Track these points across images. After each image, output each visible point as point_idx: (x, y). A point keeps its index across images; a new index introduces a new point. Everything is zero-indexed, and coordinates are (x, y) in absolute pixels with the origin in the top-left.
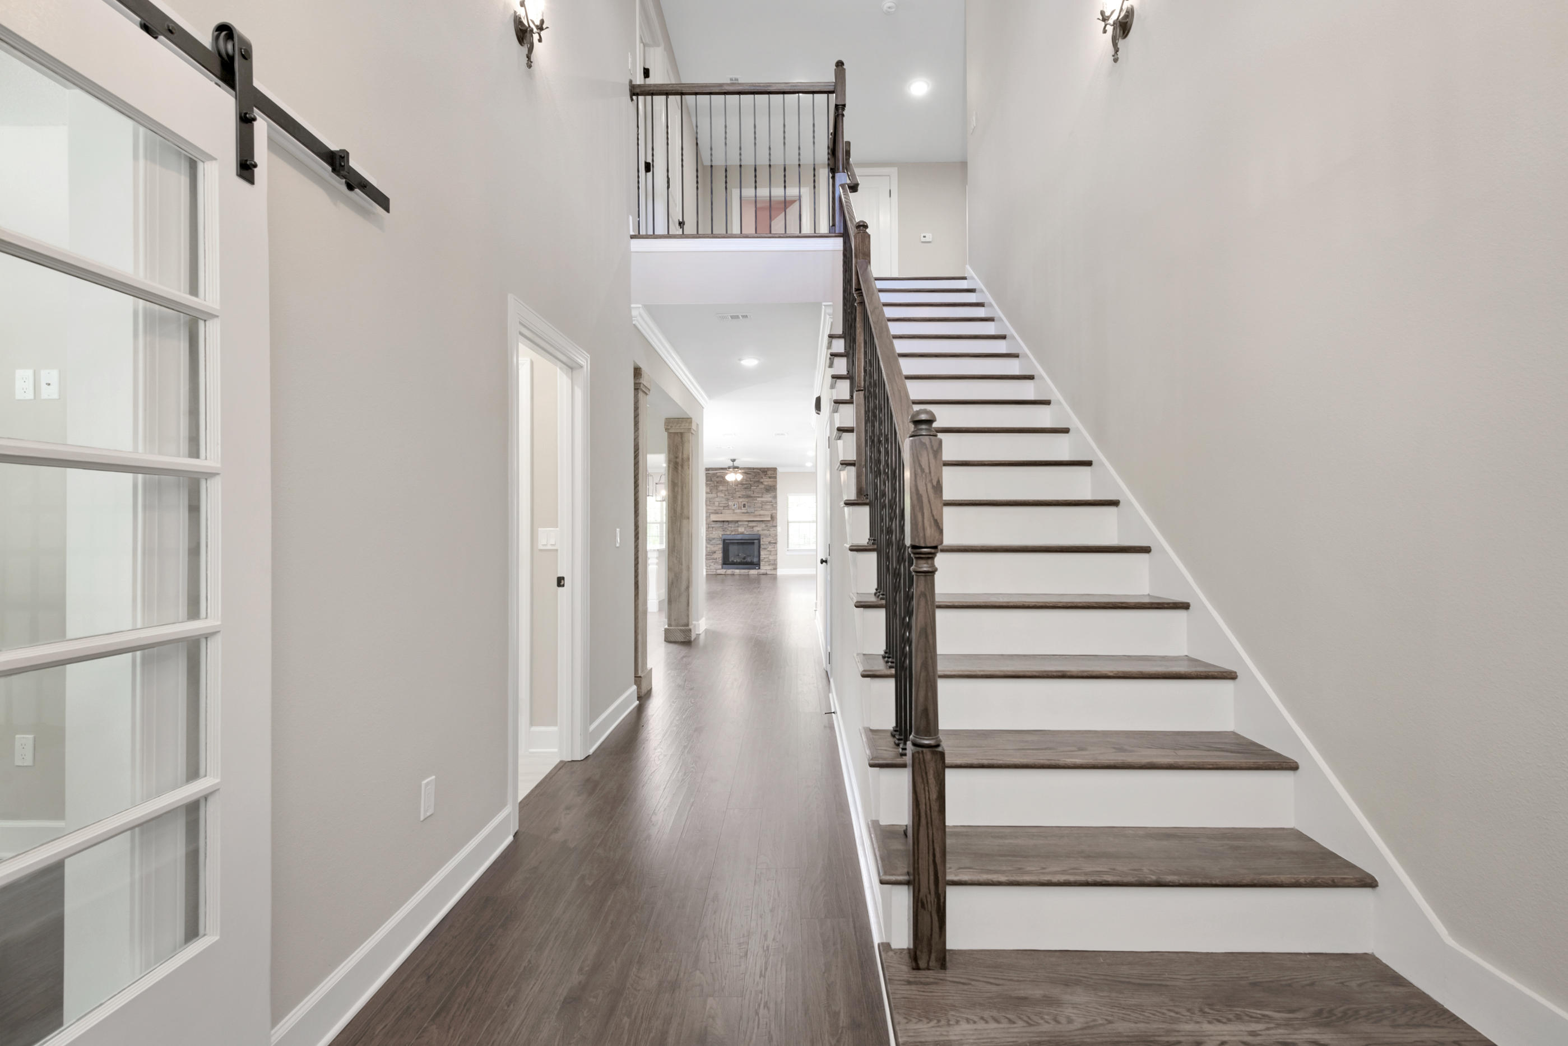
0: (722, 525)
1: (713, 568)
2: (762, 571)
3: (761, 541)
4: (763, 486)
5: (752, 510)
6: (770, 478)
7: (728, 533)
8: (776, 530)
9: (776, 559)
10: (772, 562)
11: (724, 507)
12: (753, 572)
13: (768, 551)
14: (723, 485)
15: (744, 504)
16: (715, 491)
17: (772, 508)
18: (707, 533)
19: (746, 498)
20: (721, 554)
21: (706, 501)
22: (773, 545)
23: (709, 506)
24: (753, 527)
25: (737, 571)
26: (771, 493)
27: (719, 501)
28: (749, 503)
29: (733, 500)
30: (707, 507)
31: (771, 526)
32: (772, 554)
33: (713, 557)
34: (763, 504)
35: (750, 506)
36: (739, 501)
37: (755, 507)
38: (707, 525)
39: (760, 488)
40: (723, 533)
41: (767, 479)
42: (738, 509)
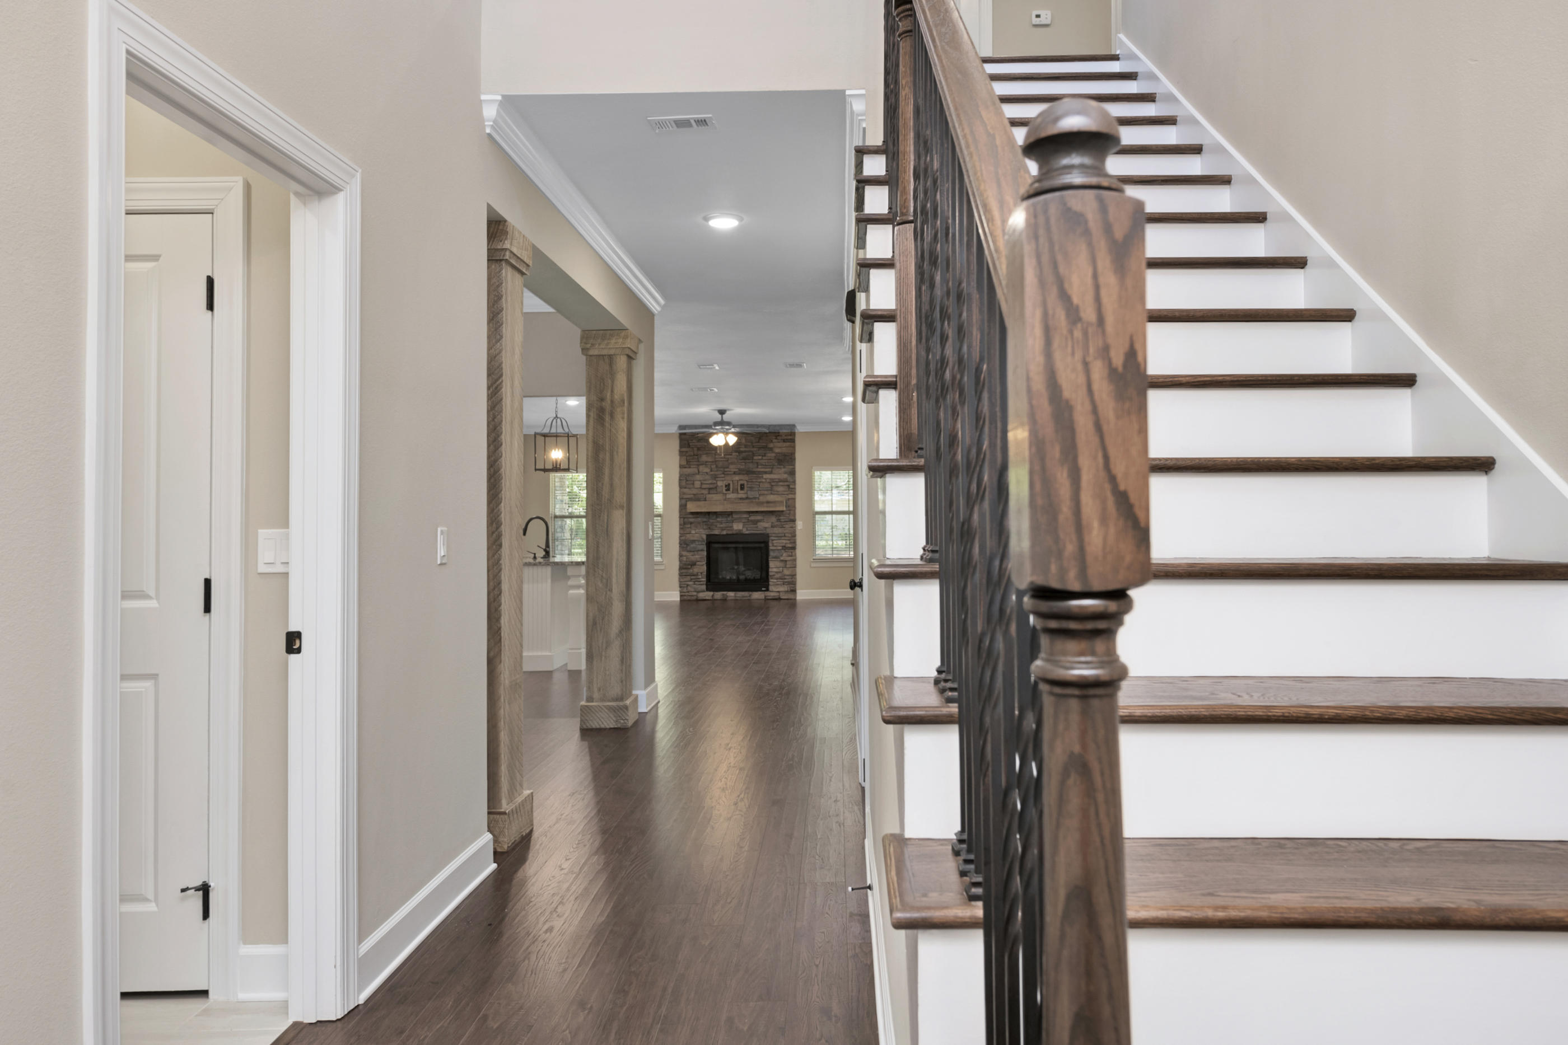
0: (705, 520)
1: (693, 590)
2: (771, 595)
3: (770, 545)
5: (756, 494)
6: (784, 441)
7: (716, 532)
8: (794, 528)
9: (795, 575)
10: (788, 579)
11: (709, 489)
12: (757, 595)
13: (782, 561)
14: (706, 454)
15: (741, 485)
16: (695, 463)
17: (787, 490)
18: (682, 532)
19: (743, 474)
20: (705, 568)
21: (680, 480)
22: (790, 551)
23: (686, 488)
24: (756, 522)
25: (731, 594)
26: (787, 467)
27: (701, 479)
28: (750, 483)
29: (723, 479)
30: (681, 490)
31: (787, 520)
32: (787, 566)
33: (691, 571)
34: (773, 484)
35: (751, 488)
36: (734, 479)
37: (760, 489)
38: (682, 519)
39: (764, 458)
40: (708, 532)
41: (778, 444)
42: (733, 493)
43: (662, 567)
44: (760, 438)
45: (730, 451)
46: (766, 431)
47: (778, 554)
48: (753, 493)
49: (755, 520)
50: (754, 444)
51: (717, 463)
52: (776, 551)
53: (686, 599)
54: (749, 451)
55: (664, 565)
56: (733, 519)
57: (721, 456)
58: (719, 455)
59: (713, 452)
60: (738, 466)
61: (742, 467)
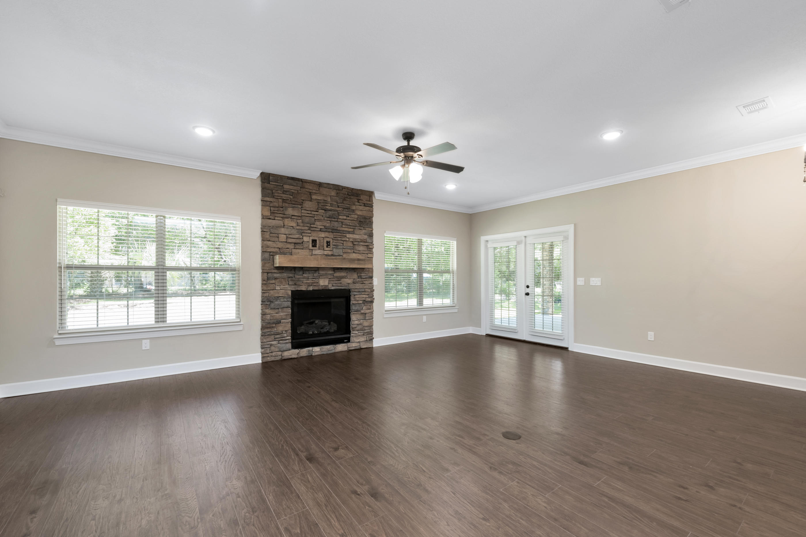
0: (291, 275)
1: (277, 350)
2: (353, 345)
3: (352, 298)
5: (340, 251)
6: (364, 204)
7: (303, 288)
8: (371, 283)
9: (372, 326)
10: (367, 330)
11: (295, 243)
12: (341, 347)
13: (362, 313)
14: (293, 207)
15: (327, 242)
17: (367, 250)
18: (265, 288)
19: (329, 232)
20: (289, 326)
21: (263, 231)
22: (369, 304)
23: (269, 241)
24: (339, 278)
25: (317, 350)
26: (367, 229)
27: (287, 233)
28: (335, 241)
29: (310, 235)
30: (265, 243)
31: (367, 277)
32: (367, 318)
33: (276, 330)
34: (355, 243)
35: (336, 246)
36: (320, 236)
37: (344, 247)
38: (265, 274)
39: (348, 218)
40: (293, 288)
41: (360, 207)
42: (319, 249)
43: (241, 328)
44: (344, 200)
45: (317, 208)
46: (350, 194)
47: (359, 308)
48: (338, 251)
49: (340, 276)
50: (339, 204)
51: (303, 218)
52: (357, 305)
53: (270, 360)
54: (334, 210)
55: (242, 325)
56: (319, 275)
57: (308, 212)
58: (305, 210)
59: (299, 206)
60: (325, 224)
61: (328, 225)
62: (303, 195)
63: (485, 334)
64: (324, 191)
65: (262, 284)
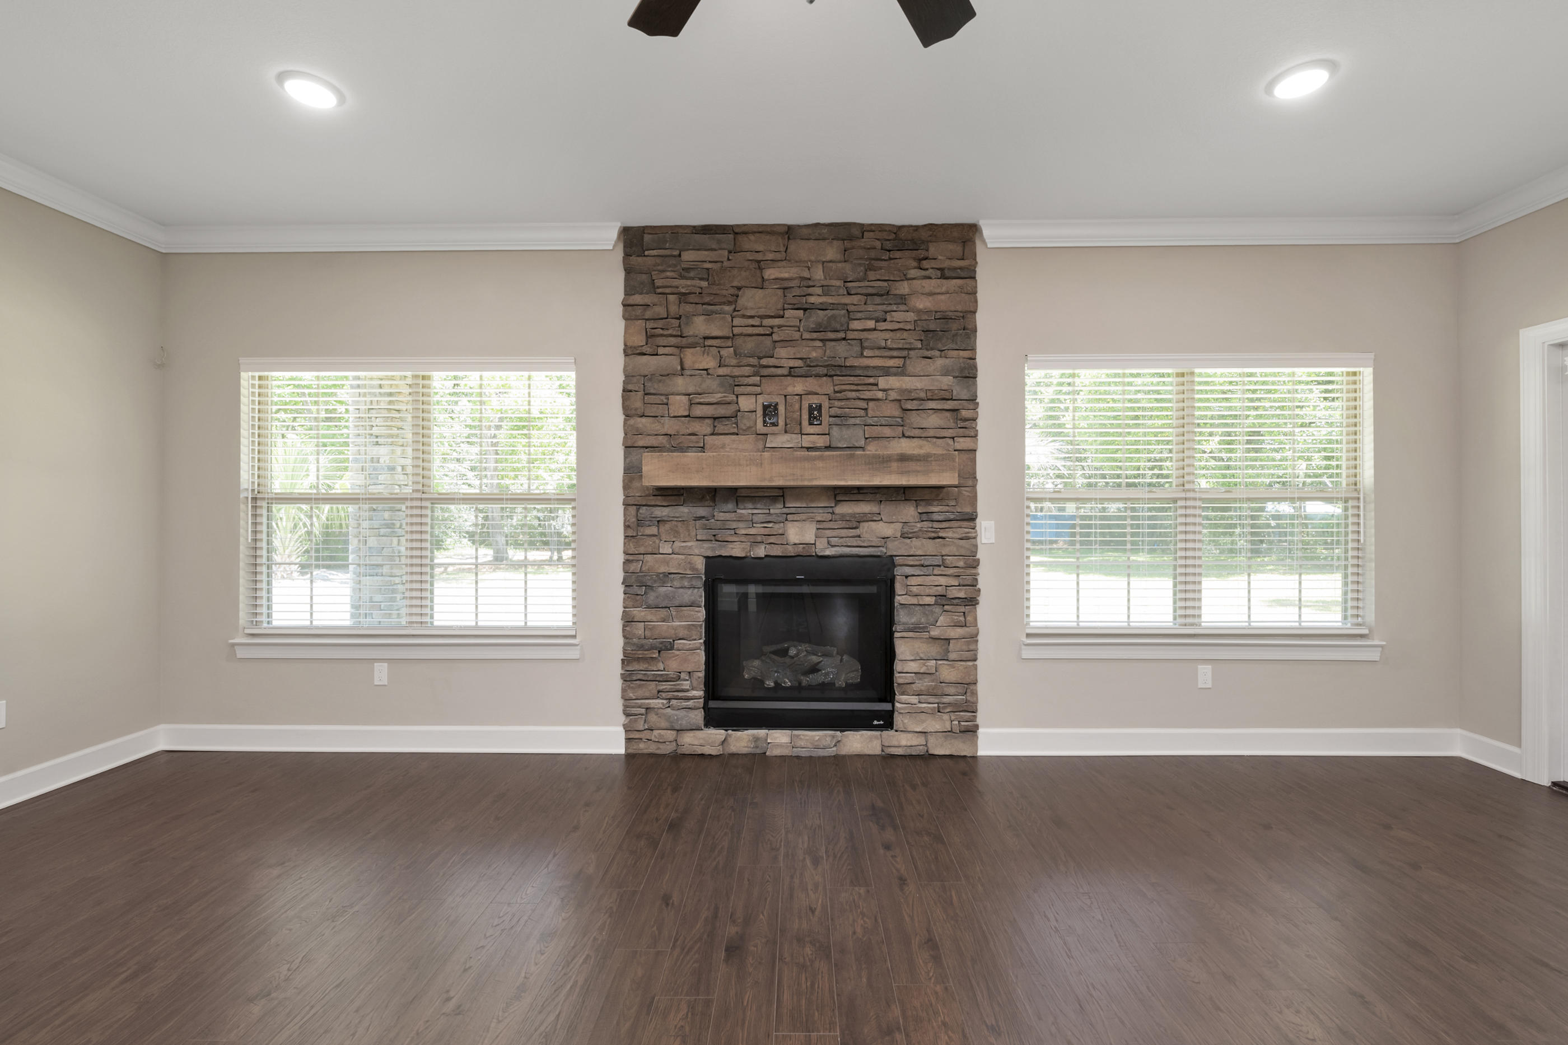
0: (701, 511)
1: (664, 724)
2: (901, 740)
3: (899, 588)
4: (911, 316)
5: (855, 435)
6: (944, 274)
7: (737, 550)
8: (970, 538)
9: (975, 683)
10: (953, 694)
11: (715, 418)
12: (860, 741)
13: (935, 638)
14: (708, 314)
15: (811, 409)
16: (673, 341)
17: (952, 425)
18: (631, 549)
19: (817, 376)
20: (701, 656)
21: (626, 391)
22: (962, 609)
23: (644, 415)
24: (854, 521)
25: (779, 739)
26: (951, 353)
27: (691, 390)
28: (837, 403)
29: (758, 389)
30: (632, 422)
31: (952, 517)
32: (952, 656)
33: (661, 666)
34: (909, 405)
35: (841, 419)
36: (790, 390)
37: (870, 421)
38: (632, 510)
39: (882, 326)
40: (709, 548)
41: (926, 283)
42: (786, 432)
43: (576, 653)
44: (870, 268)
45: (780, 306)
46: (888, 245)
47: (923, 620)
48: (846, 433)
49: (853, 515)
50: (850, 285)
51: (739, 341)
52: (918, 607)
53: (646, 751)
54: (834, 306)
55: (578, 647)
56: (785, 510)
57: (751, 322)
58: (744, 316)
59: (727, 308)
60: (804, 351)
61: (814, 354)
62: (735, 272)
63: (1546, 782)
64: (801, 250)
65: (626, 537)
